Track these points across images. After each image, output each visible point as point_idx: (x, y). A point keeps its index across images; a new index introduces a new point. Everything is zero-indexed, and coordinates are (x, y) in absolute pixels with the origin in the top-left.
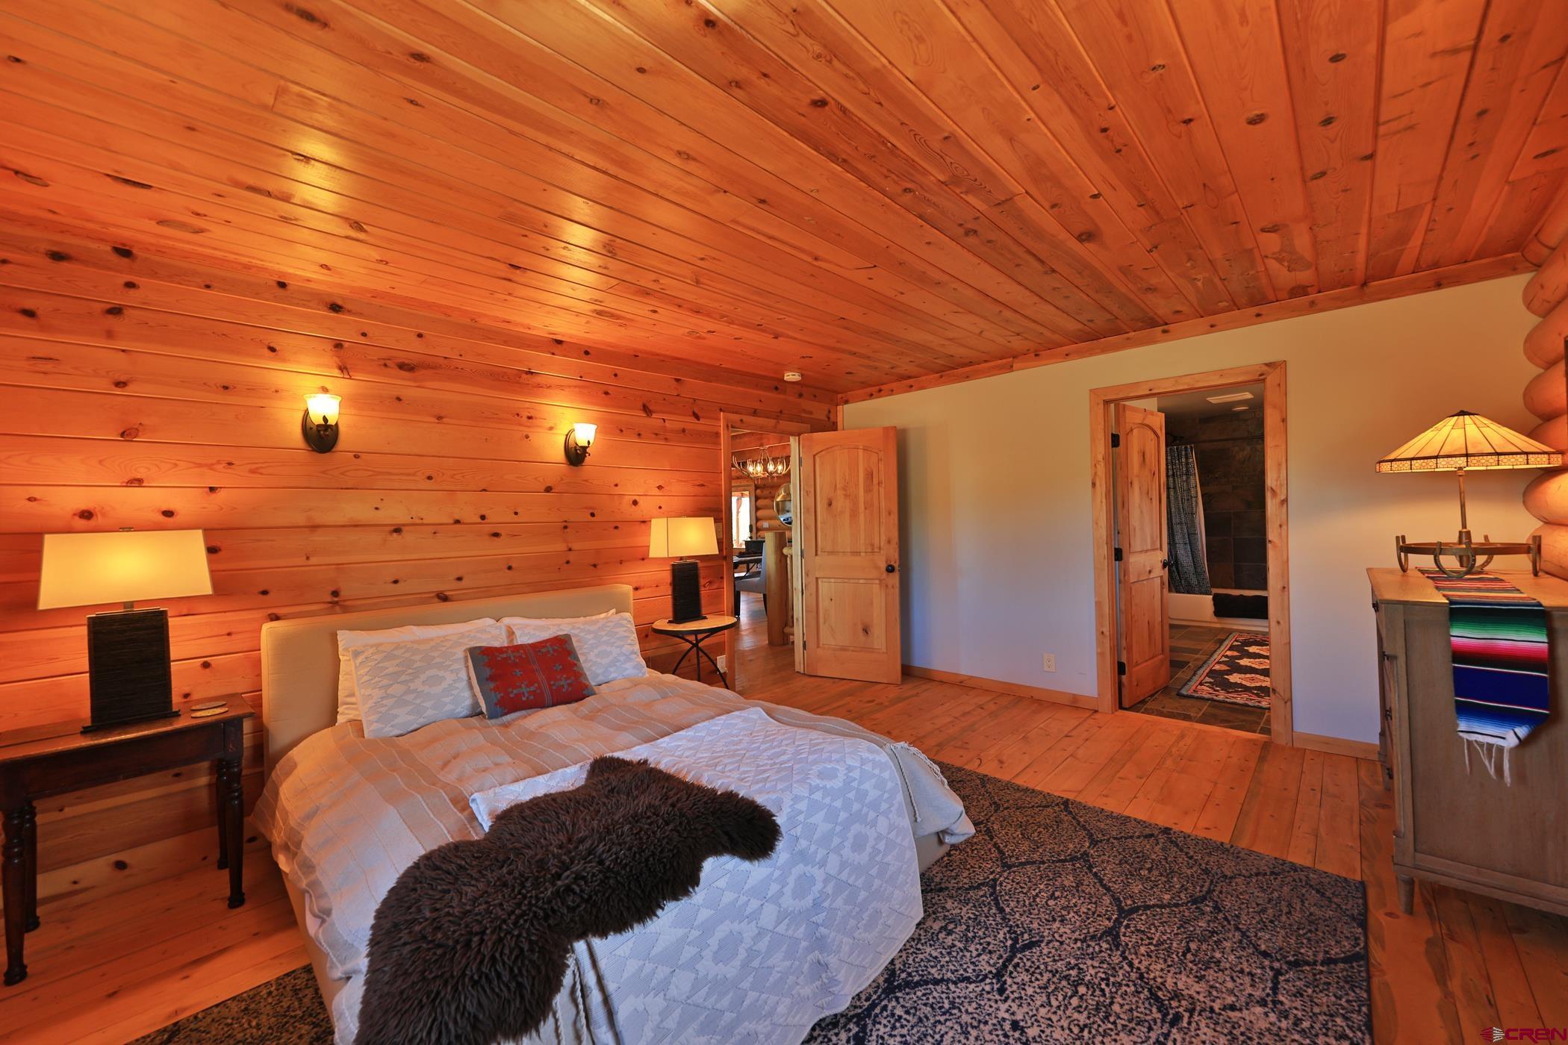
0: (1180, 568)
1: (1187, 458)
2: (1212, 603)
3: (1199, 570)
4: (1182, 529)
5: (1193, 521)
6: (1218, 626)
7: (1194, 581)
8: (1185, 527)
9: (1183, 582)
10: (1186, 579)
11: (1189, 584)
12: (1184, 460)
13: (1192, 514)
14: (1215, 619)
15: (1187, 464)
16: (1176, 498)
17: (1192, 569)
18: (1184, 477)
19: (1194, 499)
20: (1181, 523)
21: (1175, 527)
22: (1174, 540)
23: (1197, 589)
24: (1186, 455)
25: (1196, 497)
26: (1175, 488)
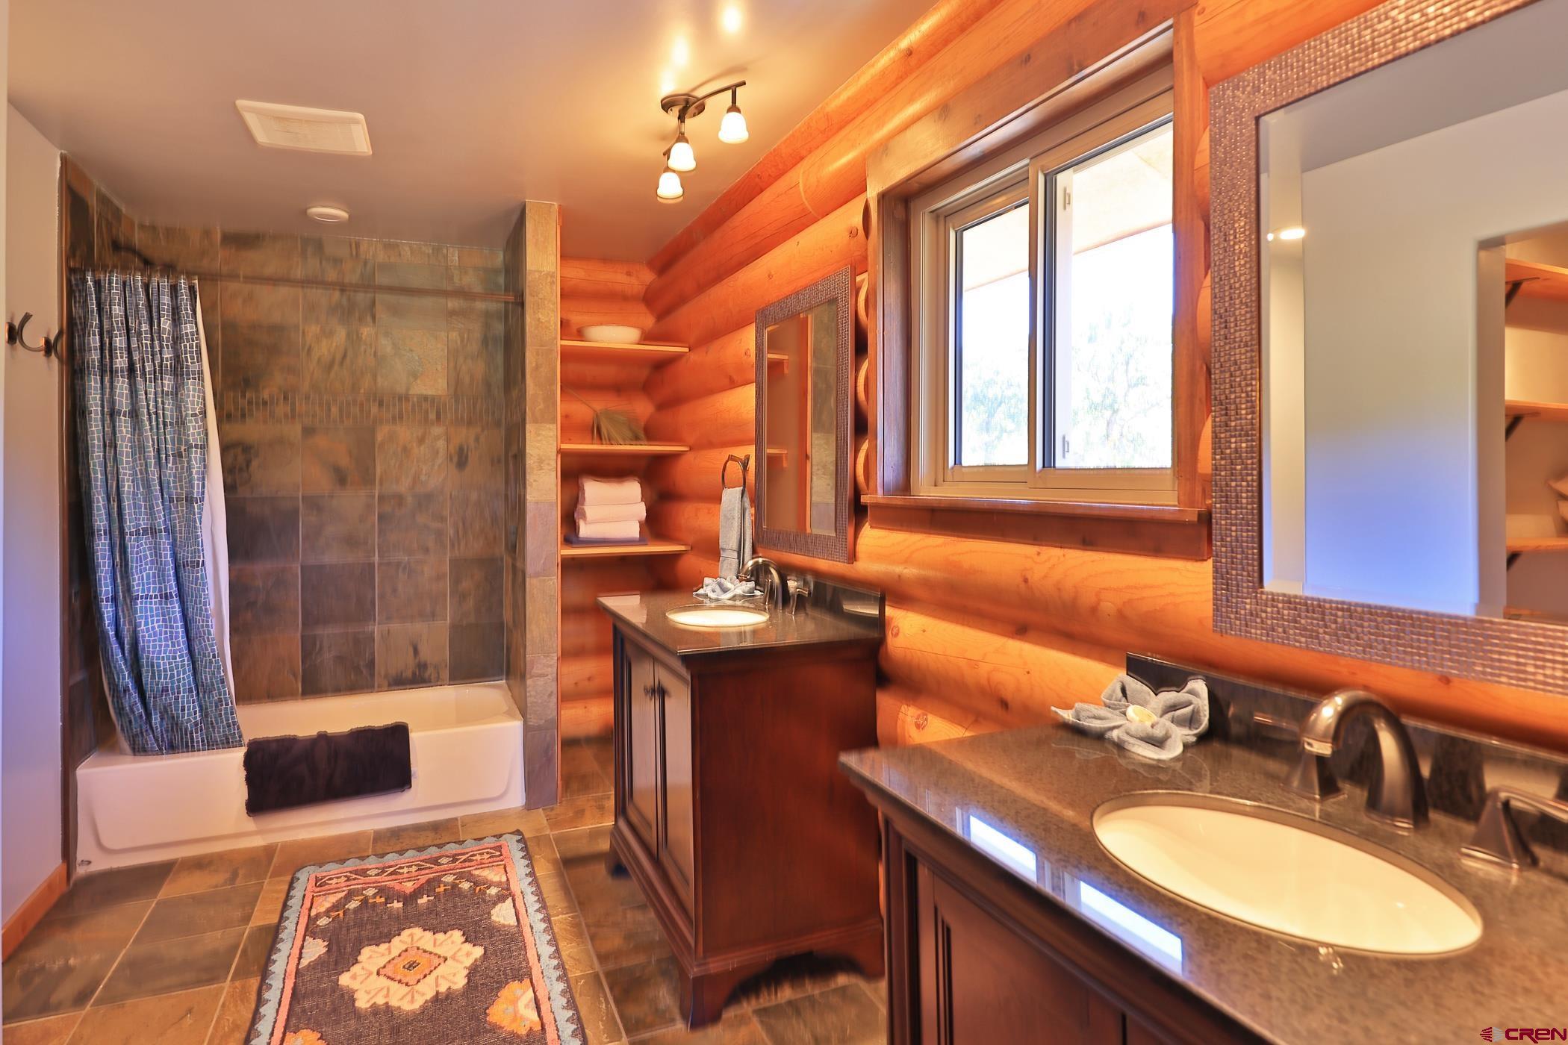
0: (147, 679)
1: (176, 320)
2: (243, 774)
3: (206, 676)
4: (156, 552)
5: (191, 525)
6: (258, 842)
7: (190, 716)
8: (165, 543)
9: (156, 719)
10: (165, 712)
11: (175, 725)
12: (166, 324)
13: (190, 500)
14: (250, 824)
15: (177, 339)
16: (139, 448)
17: (186, 677)
18: (168, 382)
19: (195, 455)
20: (153, 531)
21: (131, 542)
22: (128, 589)
23: (197, 737)
24: (175, 312)
25: (204, 447)
26: (134, 414)
